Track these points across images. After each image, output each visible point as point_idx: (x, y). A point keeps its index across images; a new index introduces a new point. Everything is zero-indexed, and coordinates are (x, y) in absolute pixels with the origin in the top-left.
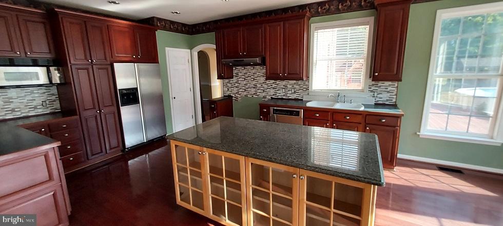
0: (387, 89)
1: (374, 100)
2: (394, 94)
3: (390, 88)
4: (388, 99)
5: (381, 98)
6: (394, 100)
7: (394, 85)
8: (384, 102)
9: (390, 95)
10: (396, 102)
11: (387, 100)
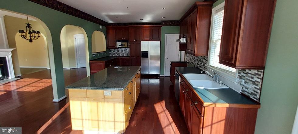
0: (253, 78)
1: (241, 89)
2: (258, 88)
3: (255, 79)
4: (253, 92)
5: (247, 89)
6: (258, 96)
7: (260, 75)
8: (249, 95)
9: (255, 88)
10: (259, 99)
11: (252, 94)
